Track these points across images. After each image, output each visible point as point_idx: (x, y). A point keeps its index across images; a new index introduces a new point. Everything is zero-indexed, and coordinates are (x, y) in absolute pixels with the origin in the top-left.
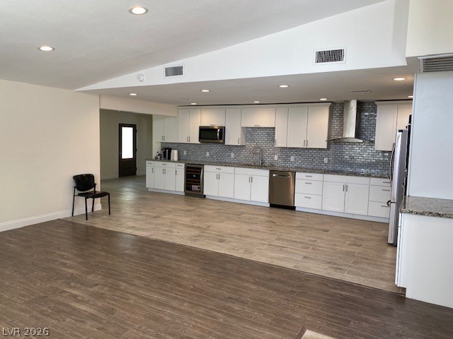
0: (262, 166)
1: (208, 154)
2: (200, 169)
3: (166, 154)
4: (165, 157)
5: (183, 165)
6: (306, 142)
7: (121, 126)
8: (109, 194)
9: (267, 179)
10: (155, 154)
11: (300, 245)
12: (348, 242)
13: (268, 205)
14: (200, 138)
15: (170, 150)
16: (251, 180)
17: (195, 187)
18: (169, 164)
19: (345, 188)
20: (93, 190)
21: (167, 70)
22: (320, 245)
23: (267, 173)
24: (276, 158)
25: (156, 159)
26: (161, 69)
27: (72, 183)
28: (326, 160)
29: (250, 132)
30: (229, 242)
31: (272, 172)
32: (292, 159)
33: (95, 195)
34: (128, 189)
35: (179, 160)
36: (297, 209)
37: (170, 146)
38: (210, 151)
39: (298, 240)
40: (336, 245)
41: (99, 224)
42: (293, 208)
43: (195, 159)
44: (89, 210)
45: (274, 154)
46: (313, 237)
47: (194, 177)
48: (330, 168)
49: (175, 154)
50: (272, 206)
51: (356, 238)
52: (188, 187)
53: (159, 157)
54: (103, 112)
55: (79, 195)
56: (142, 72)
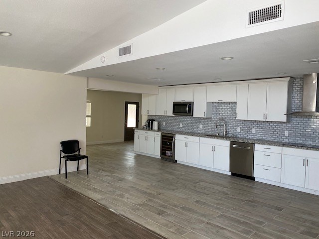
0: (225, 137)
1: (181, 125)
2: (172, 137)
3: (149, 126)
5: (160, 133)
6: (266, 116)
7: (127, 103)
8: (87, 157)
9: (228, 149)
10: (143, 124)
13: (230, 174)
14: (174, 112)
15: (153, 121)
16: (213, 149)
17: (168, 153)
18: (150, 133)
19: (306, 163)
20: (77, 153)
21: (120, 50)
22: (266, 229)
23: (226, 144)
24: (239, 130)
25: (143, 128)
28: (287, 133)
31: (232, 143)
32: (254, 131)
33: (78, 158)
35: (159, 129)
36: (256, 180)
37: (154, 118)
38: (183, 122)
39: (242, 220)
43: (170, 129)
45: (237, 126)
46: (262, 217)
47: (167, 143)
48: (291, 141)
49: (155, 124)
50: (233, 174)
52: (163, 153)
53: (145, 127)
55: (64, 157)
56: (104, 54)
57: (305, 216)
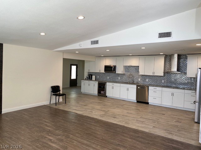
0: (133, 83)
1: (108, 78)
2: (105, 84)
3: (90, 77)
4: (89, 78)
5: (97, 82)
6: (154, 73)
7: (71, 65)
8: (65, 95)
9: (135, 89)
10: (85, 77)
11: (151, 121)
12: (175, 120)
13: (136, 101)
14: (105, 70)
15: (92, 75)
16: (128, 89)
17: (102, 92)
18: (91, 82)
19: (173, 94)
20: (59, 93)
21: (92, 42)
22: (162, 121)
23: (135, 86)
24: (139, 80)
25: (86, 79)
26: (89, 41)
27: (51, 90)
28: (163, 81)
29: (127, 68)
30: (118, 118)
31: (137, 86)
32: (147, 80)
33: (60, 95)
34: (73, 92)
35: (96, 80)
37: (92, 74)
38: (109, 76)
39: (151, 119)
40: (168, 122)
41: (61, 107)
42: (148, 103)
43: (102, 80)
44: (57, 102)
45: (138, 78)
46: (158, 117)
47: (102, 88)
48: (165, 85)
49: (94, 77)
51: (178, 118)
52: (99, 92)
53: (87, 79)
54: (64, 59)
55: (53, 95)
56: (81, 43)
57: (175, 117)
